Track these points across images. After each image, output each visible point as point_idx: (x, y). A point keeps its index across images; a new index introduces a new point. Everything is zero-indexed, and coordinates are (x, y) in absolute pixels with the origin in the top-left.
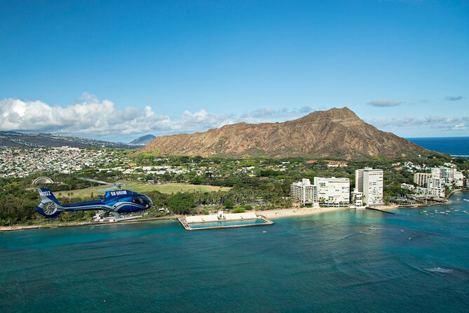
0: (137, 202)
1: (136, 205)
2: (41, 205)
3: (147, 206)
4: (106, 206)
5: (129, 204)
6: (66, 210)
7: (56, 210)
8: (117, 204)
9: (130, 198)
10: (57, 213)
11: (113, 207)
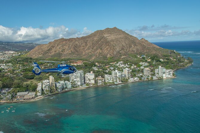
0: (71, 69)
1: (70, 71)
2: (34, 69)
3: (75, 71)
4: (58, 71)
5: (67, 70)
6: (43, 72)
7: (39, 71)
8: (63, 70)
9: (68, 68)
10: (40, 73)
11: (61, 71)
